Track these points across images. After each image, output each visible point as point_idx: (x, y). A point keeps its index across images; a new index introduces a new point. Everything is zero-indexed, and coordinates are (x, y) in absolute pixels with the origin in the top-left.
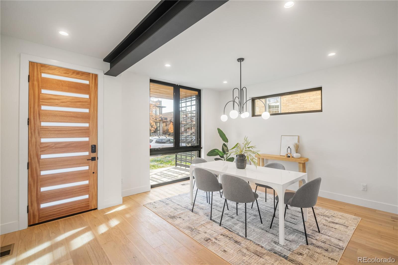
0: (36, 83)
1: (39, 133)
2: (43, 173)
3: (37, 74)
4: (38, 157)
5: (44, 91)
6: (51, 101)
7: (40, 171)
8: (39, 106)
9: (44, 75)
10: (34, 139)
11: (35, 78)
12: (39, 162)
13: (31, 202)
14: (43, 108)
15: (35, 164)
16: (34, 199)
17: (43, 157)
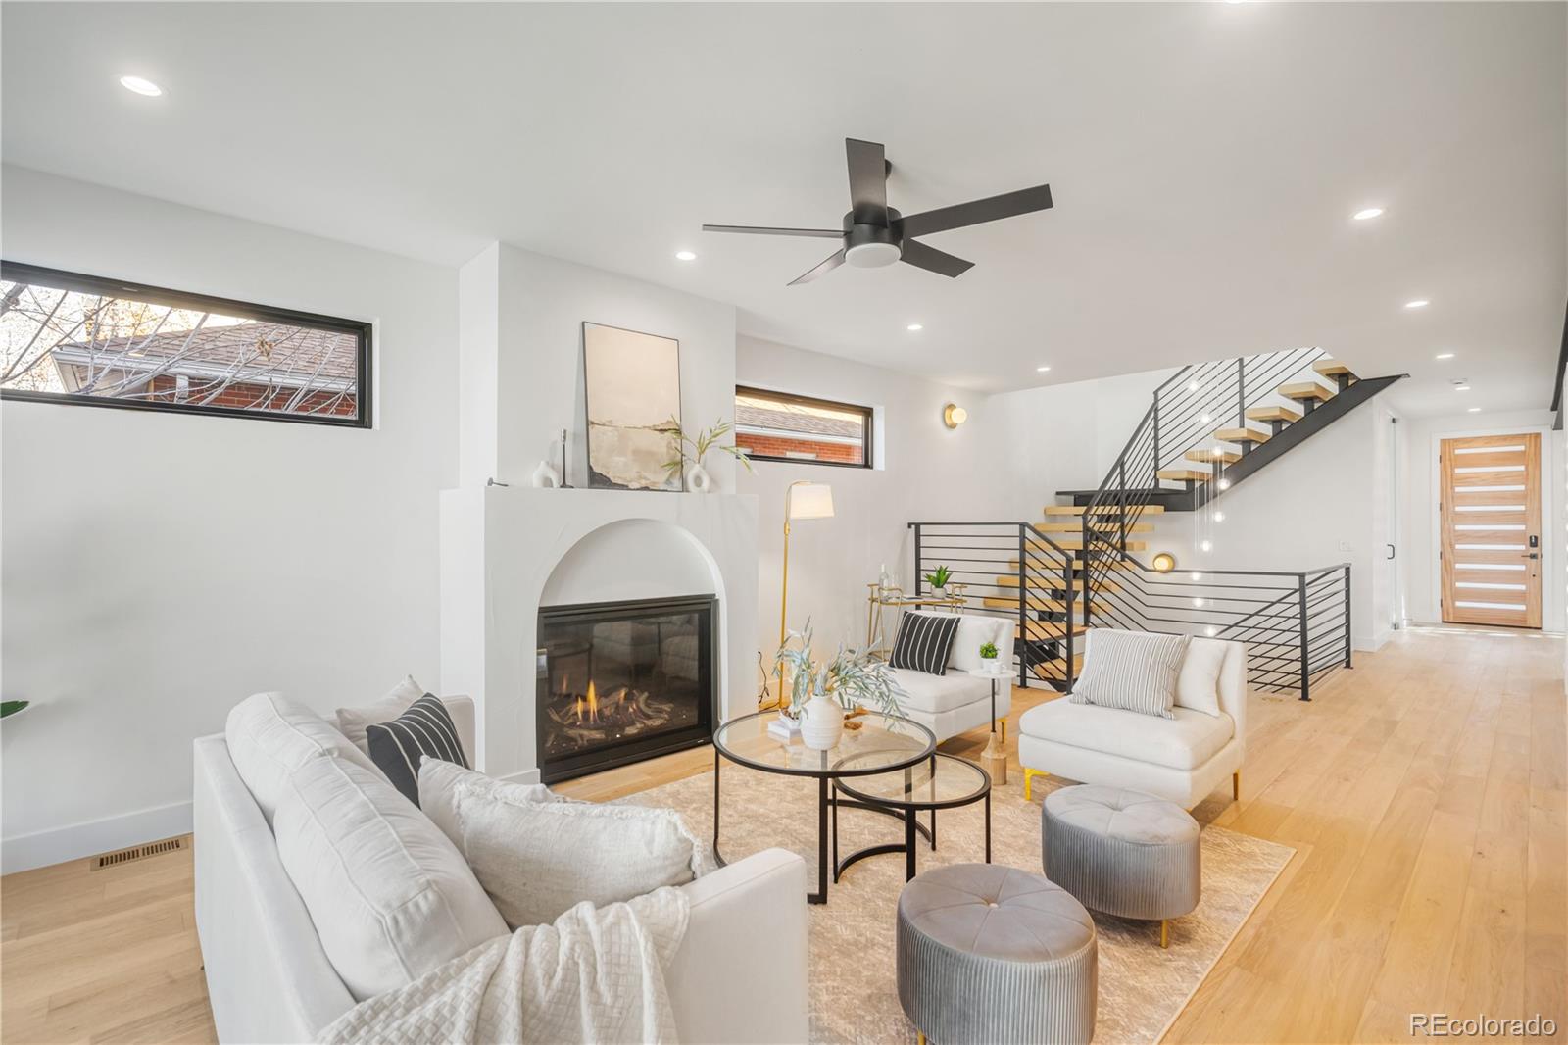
0: (1448, 463)
1: (1453, 520)
2: (1458, 566)
3: (1450, 452)
4: (1452, 546)
5: (1458, 470)
6: (1466, 480)
7: (1455, 563)
8: (1453, 488)
9: (1457, 452)
10: (1447, 526)
11: (1448, 457)
12: (1453, 552)
13: (1445, 596)
14: (1457, 490)
15: (1448, 556)
16: (1448, 593)
17: (1458, 547)
